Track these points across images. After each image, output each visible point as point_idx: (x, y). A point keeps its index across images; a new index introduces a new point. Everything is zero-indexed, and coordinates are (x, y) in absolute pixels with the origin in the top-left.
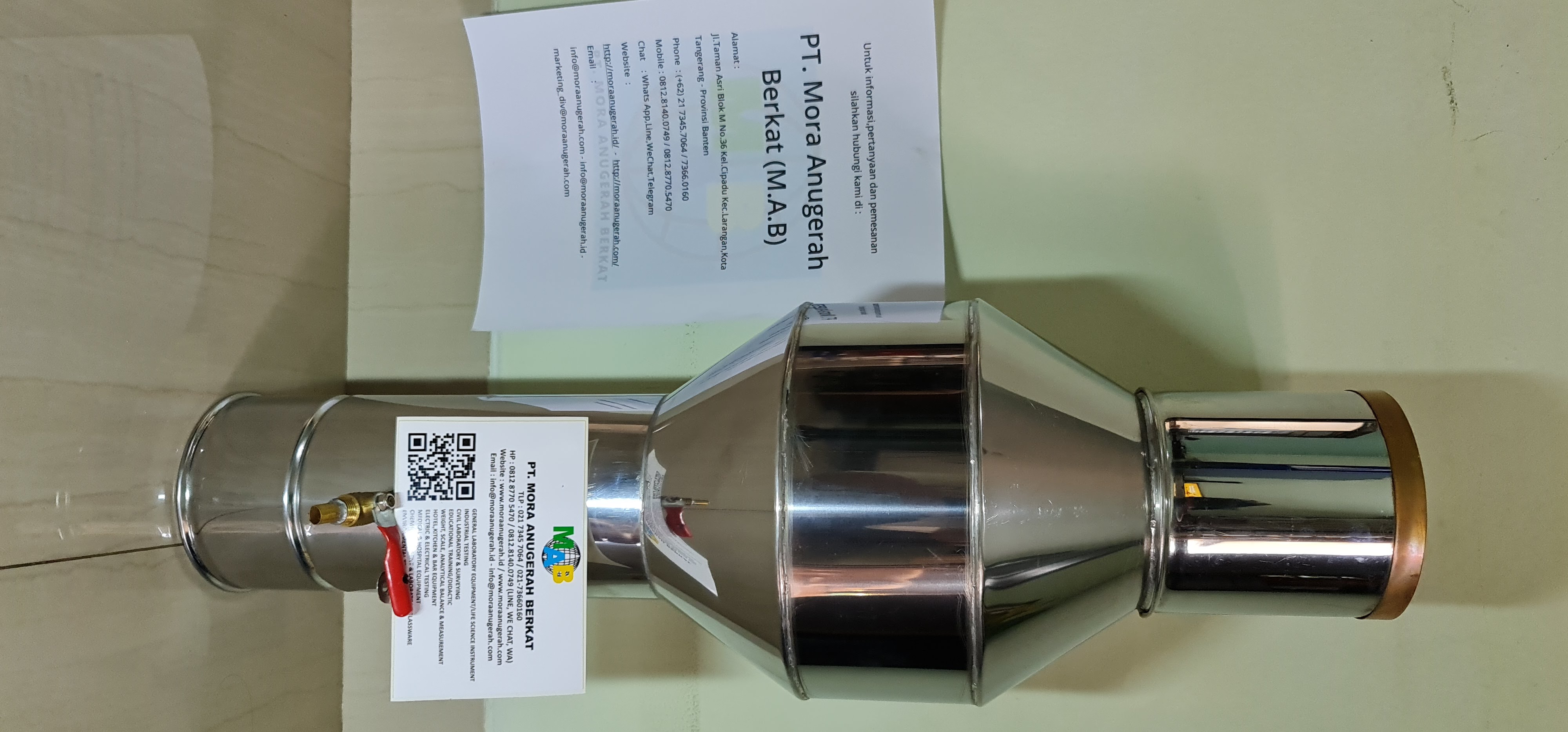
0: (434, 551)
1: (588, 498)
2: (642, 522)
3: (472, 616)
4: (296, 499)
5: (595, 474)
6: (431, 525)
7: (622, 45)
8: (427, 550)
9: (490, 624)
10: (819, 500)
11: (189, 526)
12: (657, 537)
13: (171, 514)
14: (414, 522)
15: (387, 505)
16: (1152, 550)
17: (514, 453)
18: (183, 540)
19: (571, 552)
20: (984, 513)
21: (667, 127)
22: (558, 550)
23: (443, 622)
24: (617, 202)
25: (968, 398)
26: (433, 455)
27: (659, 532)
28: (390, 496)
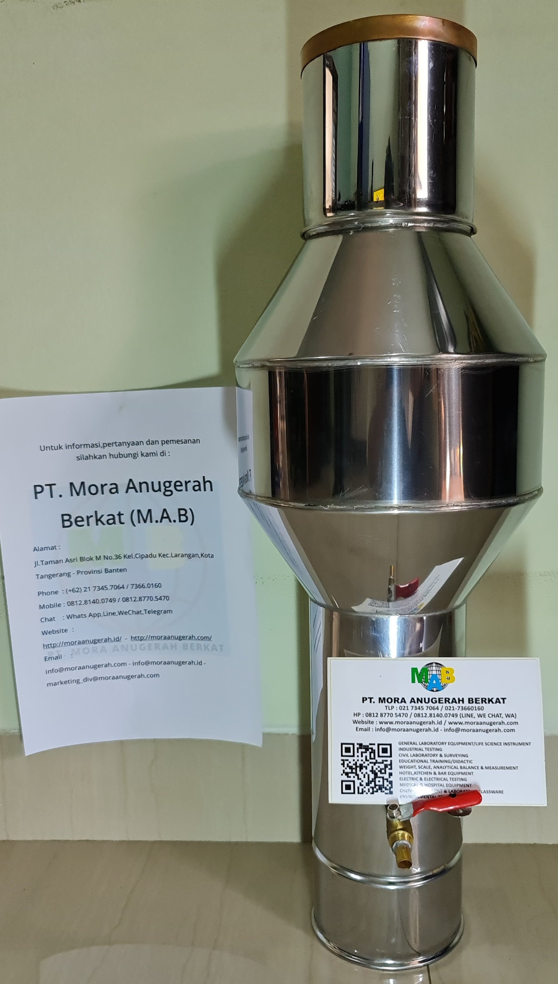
0: (431, 774)
1: (389, 657)
2: (407, 616)
3: (481, 745)
4: (392, 879)
5: (371, 652)
6: (411, 776)
7: (43, 634)
8: (431, 780)
9: (487, 731)
10: (389, 481)
11: (414, 960)
12: (419, 605)
13: (404, 975)
14: (409, 790)
15: (397, 810)
16: (426, 225)
17: (355, 714)
18: (424, 965)
19: (431, 670)
20: (398, 354)
21: (106, 600)
22: (430, 679)
23: (486, 767)
24: (163, 638)
25: (309, 368)
26: (358, 775)
27: (415, 603)
28: (390, 808)
